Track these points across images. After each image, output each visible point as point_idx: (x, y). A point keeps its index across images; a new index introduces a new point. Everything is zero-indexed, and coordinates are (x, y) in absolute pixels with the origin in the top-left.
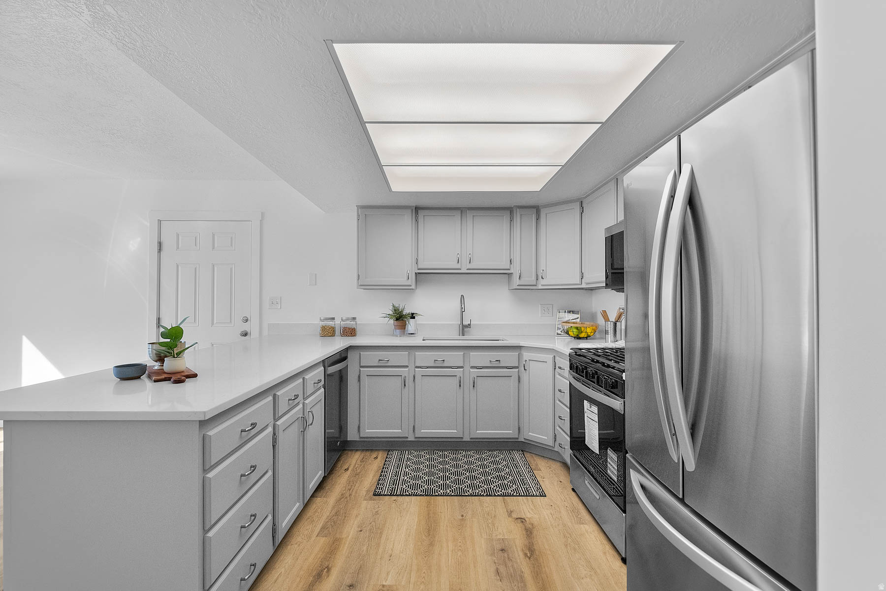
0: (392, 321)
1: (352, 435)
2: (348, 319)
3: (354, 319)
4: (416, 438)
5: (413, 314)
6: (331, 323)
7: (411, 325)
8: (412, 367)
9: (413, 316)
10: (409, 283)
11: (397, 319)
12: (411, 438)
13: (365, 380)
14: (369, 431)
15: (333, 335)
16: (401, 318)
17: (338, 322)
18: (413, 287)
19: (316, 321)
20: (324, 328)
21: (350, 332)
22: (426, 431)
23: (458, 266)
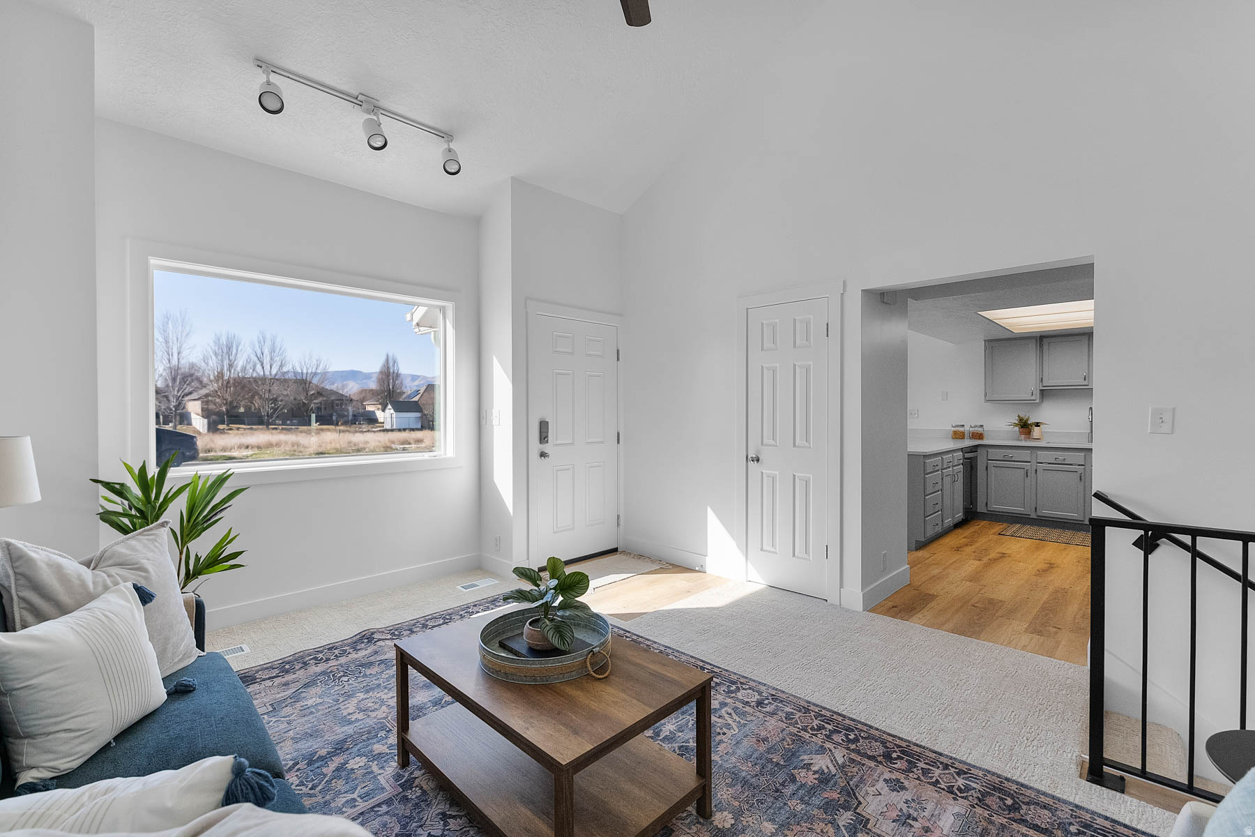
0: (1017, 429)
1: (981, 508)
2: (976, 426)
3: (982, 426)
4: (1038, 516)
5: (1038, 423)
6: (961, 429)
7: (1036, 432)
8: (1034, 462)
9: (1037, 425)
10: (1033, 398)
11: (1022, 427)
12: (1033, 516)
13: (992, 470)
14: (995, 507)
15: (963, 438)
16: (1025, 427)
17: (967, 428)
18: (1038, 401)
19: (949, 428)
20: (955, 433)
21: (980, 436)
22: (1046, 512)
23: (1086, 383)
